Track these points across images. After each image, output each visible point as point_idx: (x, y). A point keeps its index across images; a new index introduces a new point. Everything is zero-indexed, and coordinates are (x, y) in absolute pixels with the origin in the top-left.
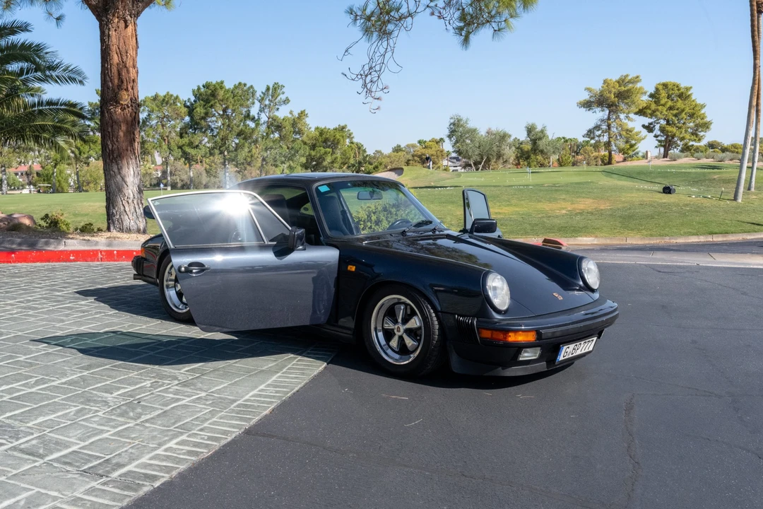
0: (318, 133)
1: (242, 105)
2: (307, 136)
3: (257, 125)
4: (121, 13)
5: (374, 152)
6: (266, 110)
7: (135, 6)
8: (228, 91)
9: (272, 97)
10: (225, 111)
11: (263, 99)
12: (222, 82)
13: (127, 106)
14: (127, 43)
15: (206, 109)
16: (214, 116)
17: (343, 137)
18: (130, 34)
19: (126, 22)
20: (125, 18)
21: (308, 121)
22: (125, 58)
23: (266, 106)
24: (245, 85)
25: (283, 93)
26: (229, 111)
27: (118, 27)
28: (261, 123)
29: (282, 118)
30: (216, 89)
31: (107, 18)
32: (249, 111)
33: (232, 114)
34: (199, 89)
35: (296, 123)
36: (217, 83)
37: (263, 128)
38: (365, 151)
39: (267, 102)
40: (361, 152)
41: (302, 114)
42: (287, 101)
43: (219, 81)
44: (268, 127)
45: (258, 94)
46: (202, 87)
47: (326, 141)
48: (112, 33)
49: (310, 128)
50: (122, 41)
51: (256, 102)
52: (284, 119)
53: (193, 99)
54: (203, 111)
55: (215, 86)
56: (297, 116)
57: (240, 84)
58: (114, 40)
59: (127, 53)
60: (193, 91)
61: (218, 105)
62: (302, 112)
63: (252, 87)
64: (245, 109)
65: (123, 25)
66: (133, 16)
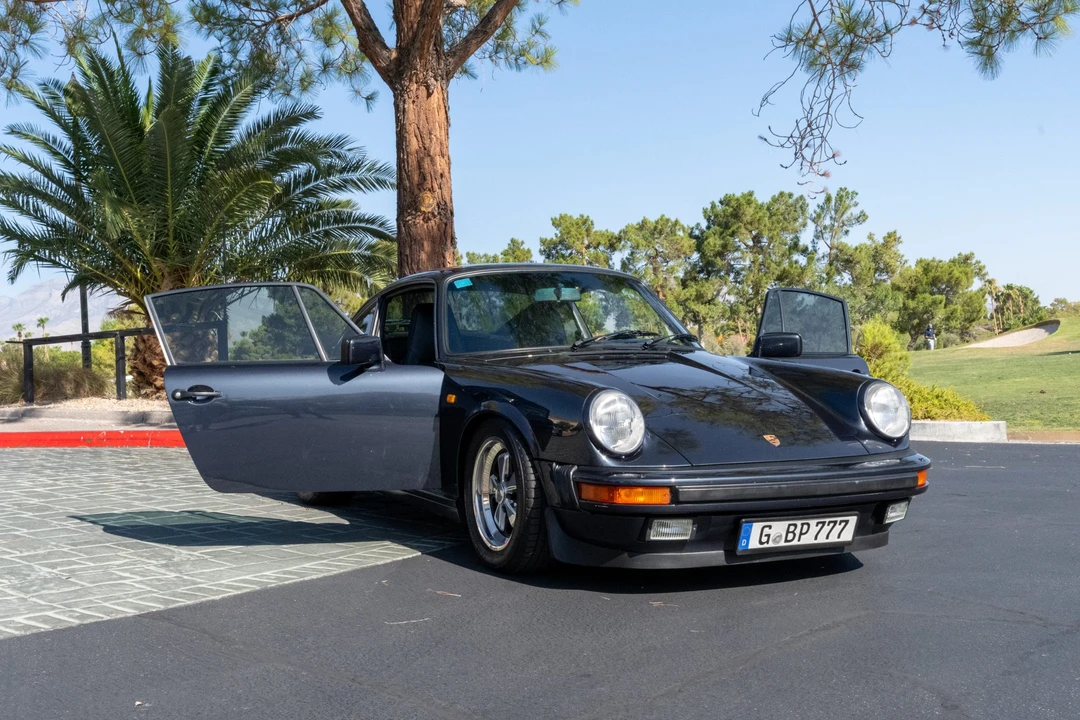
0: (920, 270)
1: (784, 229)
2: (901, 275)
3: (810, 260)
4: (421, 76)
5: (1052, 301)
6: (825, 236)
7: (442, 62)
8: (761, 207)
9: (836, 211)
10: (757, 239)
11: (819, 216)
12: (751, 194)
13: (433, 214)
14: (430, 120)
15: (723, 238)
16: (737, 249)
17: (966, 274)
18: (435, 106)
19: (428, 87)
20: (426, 82)
21: (901, 249)
22: (427, 142)
23: (825, 228)
24: (790, 195)
25: (856, 205)
26: (765, 241)
27: (418, 98)
28: (816, 257)
29: (854, 247)
30: (739, 206)
31: (401, 85)
32: (797, 238)
33: (769, 245)
34: (713, 206)
35: (880, 256)
36: (744, 196)
37: (823, 264)
38: (1036, 301)
39: (827, 222)
40: (1030, 304)
41: (891, 238)
42: (862, 218)
43: (746, 192)
44: (831, 264)
45: (812, 208)
46: (718, 204)
47: (934, 282)
48: (409, 106)
49: (906, 261)
50: (423, 116)
51: (809, 222)
52: (856, 248)
53: (704, 224)
54: (719, 242)
55: (738, 200)
56: (882, 241)
57: (782, 194)
58: (411, 116)
59: (430, 134)
60: (705, 211)
61: (743, 230)
62: (889, 235)
63: (802, 197)
64: (791, 236)
65: (425, 92)
66: (439, 78)
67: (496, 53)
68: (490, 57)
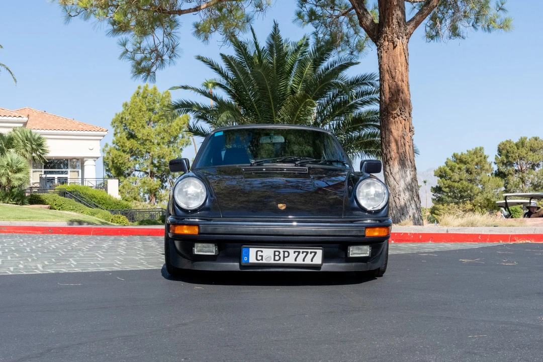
4: (390, 37)
7: (402, 29)
13: (397, 114)
14: (396, 61)
18: (398, 53)
19: (394, 43)
20: (393, 40)
22: (394, 74)
27: (388, 49)
31: (380, 43)
48: (384, 55)
50: (391, 60)
58: (385, 60)
59: (395, 69)
65: (392, 46)
66: (401, 38)
67: (476, 23)
68: (473, 25)
